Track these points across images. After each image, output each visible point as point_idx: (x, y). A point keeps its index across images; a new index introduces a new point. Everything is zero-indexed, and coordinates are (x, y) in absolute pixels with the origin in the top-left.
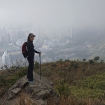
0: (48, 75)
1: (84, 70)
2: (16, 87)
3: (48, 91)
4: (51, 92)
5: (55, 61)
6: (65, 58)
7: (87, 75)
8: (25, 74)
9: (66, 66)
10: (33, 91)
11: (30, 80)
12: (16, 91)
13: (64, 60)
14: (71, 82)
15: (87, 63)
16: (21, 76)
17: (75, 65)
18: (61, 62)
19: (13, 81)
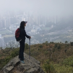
0: (36, 55)
1: (66, 51)
2: (10, 66)
3: (36, 69)
4: (39, 70)
5: (42, 43)
6: (50, 40)
7: (69, 54)
8: (17, 55)
9: (51, 47)
10: (24, 69)
11: (21, 60)
12: (9, 69)
13: (49, 42)
14: (55, 61)
15: (68, 45)
16: (14, 56)
17: (58, 47)
18: (46, 44)
19: (7, 61)
